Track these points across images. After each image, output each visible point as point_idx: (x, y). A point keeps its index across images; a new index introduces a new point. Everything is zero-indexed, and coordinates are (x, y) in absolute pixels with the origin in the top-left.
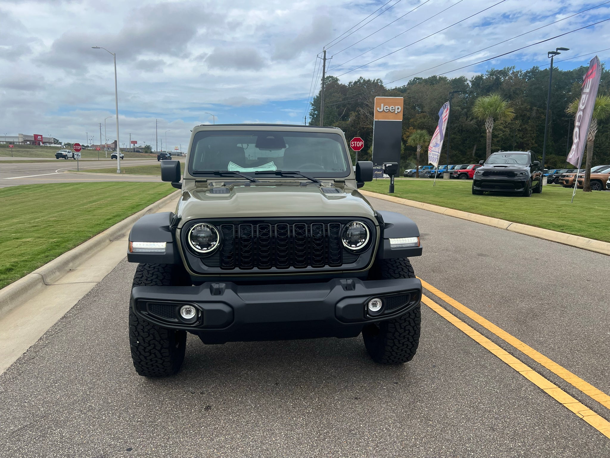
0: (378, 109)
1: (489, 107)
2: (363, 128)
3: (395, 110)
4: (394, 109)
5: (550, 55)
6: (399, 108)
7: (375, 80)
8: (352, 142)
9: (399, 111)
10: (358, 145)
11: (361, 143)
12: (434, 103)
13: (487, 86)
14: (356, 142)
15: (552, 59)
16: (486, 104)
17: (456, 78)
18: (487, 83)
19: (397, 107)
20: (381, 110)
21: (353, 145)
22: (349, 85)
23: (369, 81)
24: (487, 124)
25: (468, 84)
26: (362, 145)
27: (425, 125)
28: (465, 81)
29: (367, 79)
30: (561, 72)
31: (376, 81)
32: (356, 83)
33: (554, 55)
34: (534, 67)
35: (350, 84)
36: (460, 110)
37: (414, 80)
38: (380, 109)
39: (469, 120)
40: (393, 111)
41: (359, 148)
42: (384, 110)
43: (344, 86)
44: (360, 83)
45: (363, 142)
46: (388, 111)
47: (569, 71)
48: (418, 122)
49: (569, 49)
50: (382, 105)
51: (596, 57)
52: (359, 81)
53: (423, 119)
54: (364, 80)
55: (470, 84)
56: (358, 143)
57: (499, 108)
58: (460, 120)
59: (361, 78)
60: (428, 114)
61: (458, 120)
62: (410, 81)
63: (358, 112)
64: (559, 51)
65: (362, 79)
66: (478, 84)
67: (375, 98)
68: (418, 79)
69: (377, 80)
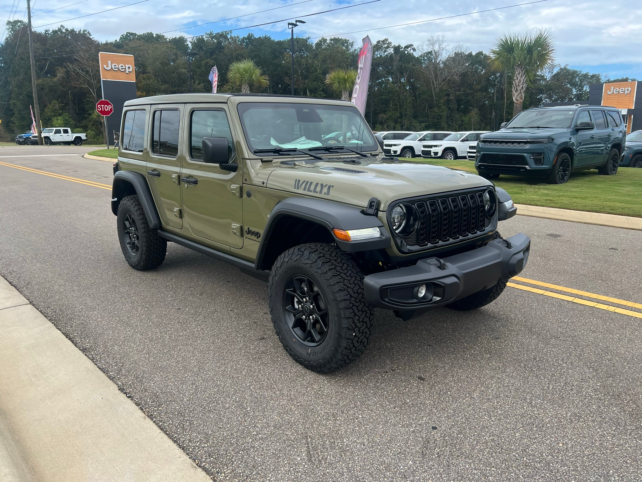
0: (105, 66)
1: (244, 73)
2: (75, 88)
3: (125, 69)
4: (124, 67)
5: (290, 26)
6: (130, 67)
7: (81, 30)
8: (97, 105)
9: (130, 70)
10: (106, 109)
11: (110, 107)
12: (158, 63)
13: (210, 49)
14: (103, 106)
15: (292, 30)
16: (242, 70)
17: (176, 37)
18: (209, 46)
19: (127, 66)
20: (109, 68)
21: (100, 109)
22: (45, 34)
23: (73, 31)
24: (244, 91)
25: (187, 45)
26: (111, 110)
27: (151, 88)
28: (185, 42)
29: (70, 28)
30: (273, 41)
31: (82, 32)
32: (55, 32)
33: (293, 26)
34: (249, 34)
35: (46, 32)
36: (186, 73)
37: (127, 34)
38: (107, 66)
39: (196, 84)
40: (123, 70)
41: (108, 113)
42: (112, 68)
43: (40, 34)
44: (61, 32)
45: (112, 105)
46: (117, 69)
47: (280, 41)
48: (142, 84)
49: (305, 22)
50: (109, 62)
51: (368, 36)
52: (60, 30)
53: (148, 81)
54: (67, 30)
55: (190, 45)
56: (106, 107)
57: (254, 74)
58: (187, 83)
59: (62, 26)
60: (152, 76)
61: (186, 84)
62: (122, 35)
63: (65, 68)
64: (298, 23)
65: (64, 27)
66: (201, 47)
67: (99, 54)
68: (132, 34)
69: (84, 31)
